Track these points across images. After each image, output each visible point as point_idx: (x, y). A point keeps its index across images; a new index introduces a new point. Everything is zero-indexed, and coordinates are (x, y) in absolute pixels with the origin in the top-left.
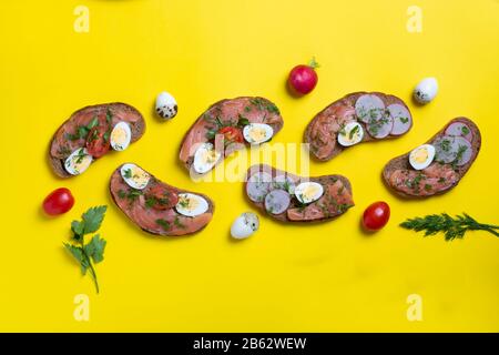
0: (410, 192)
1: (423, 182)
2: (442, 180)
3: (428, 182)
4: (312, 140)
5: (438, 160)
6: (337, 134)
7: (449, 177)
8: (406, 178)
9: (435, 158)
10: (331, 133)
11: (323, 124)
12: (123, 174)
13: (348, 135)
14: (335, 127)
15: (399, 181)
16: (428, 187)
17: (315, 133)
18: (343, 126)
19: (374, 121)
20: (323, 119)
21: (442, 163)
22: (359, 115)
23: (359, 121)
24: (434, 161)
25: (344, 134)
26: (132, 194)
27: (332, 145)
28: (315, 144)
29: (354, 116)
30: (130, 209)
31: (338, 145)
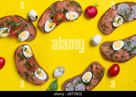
0: (109, 57)
1: (115, 55)
2: (123, 57)
3: (117, 55)
4: (102, 27)
5: (124, 48)
6: (112, 22)
7: (126, 57)
8: (109, 51)
9: (123, 47)
10: (109, 22)
11: (105, 19)
12: (24, 48)
13: (117, 22)
14: (111, 20)
15: (106, 51)
16: (116, 58)
17: (103, 23)
18: (114, 19)
19: (126, 14)
20: (105, 17)
21: (125, 50)
22: (120, 13)
23: (120, 15)
24: (122, 48)
25: (115, 22)
26: (23, 57)
27: (111, 27)
28: (103, 28)
29: (118, 14)
30: (19, 62)
31: (113, 27)
